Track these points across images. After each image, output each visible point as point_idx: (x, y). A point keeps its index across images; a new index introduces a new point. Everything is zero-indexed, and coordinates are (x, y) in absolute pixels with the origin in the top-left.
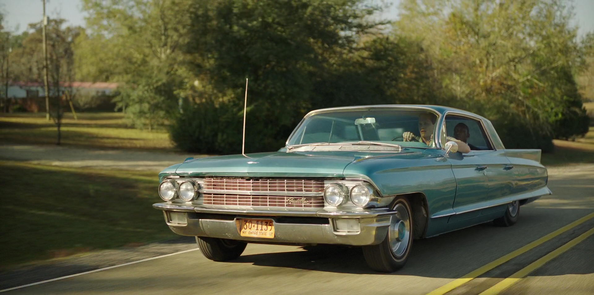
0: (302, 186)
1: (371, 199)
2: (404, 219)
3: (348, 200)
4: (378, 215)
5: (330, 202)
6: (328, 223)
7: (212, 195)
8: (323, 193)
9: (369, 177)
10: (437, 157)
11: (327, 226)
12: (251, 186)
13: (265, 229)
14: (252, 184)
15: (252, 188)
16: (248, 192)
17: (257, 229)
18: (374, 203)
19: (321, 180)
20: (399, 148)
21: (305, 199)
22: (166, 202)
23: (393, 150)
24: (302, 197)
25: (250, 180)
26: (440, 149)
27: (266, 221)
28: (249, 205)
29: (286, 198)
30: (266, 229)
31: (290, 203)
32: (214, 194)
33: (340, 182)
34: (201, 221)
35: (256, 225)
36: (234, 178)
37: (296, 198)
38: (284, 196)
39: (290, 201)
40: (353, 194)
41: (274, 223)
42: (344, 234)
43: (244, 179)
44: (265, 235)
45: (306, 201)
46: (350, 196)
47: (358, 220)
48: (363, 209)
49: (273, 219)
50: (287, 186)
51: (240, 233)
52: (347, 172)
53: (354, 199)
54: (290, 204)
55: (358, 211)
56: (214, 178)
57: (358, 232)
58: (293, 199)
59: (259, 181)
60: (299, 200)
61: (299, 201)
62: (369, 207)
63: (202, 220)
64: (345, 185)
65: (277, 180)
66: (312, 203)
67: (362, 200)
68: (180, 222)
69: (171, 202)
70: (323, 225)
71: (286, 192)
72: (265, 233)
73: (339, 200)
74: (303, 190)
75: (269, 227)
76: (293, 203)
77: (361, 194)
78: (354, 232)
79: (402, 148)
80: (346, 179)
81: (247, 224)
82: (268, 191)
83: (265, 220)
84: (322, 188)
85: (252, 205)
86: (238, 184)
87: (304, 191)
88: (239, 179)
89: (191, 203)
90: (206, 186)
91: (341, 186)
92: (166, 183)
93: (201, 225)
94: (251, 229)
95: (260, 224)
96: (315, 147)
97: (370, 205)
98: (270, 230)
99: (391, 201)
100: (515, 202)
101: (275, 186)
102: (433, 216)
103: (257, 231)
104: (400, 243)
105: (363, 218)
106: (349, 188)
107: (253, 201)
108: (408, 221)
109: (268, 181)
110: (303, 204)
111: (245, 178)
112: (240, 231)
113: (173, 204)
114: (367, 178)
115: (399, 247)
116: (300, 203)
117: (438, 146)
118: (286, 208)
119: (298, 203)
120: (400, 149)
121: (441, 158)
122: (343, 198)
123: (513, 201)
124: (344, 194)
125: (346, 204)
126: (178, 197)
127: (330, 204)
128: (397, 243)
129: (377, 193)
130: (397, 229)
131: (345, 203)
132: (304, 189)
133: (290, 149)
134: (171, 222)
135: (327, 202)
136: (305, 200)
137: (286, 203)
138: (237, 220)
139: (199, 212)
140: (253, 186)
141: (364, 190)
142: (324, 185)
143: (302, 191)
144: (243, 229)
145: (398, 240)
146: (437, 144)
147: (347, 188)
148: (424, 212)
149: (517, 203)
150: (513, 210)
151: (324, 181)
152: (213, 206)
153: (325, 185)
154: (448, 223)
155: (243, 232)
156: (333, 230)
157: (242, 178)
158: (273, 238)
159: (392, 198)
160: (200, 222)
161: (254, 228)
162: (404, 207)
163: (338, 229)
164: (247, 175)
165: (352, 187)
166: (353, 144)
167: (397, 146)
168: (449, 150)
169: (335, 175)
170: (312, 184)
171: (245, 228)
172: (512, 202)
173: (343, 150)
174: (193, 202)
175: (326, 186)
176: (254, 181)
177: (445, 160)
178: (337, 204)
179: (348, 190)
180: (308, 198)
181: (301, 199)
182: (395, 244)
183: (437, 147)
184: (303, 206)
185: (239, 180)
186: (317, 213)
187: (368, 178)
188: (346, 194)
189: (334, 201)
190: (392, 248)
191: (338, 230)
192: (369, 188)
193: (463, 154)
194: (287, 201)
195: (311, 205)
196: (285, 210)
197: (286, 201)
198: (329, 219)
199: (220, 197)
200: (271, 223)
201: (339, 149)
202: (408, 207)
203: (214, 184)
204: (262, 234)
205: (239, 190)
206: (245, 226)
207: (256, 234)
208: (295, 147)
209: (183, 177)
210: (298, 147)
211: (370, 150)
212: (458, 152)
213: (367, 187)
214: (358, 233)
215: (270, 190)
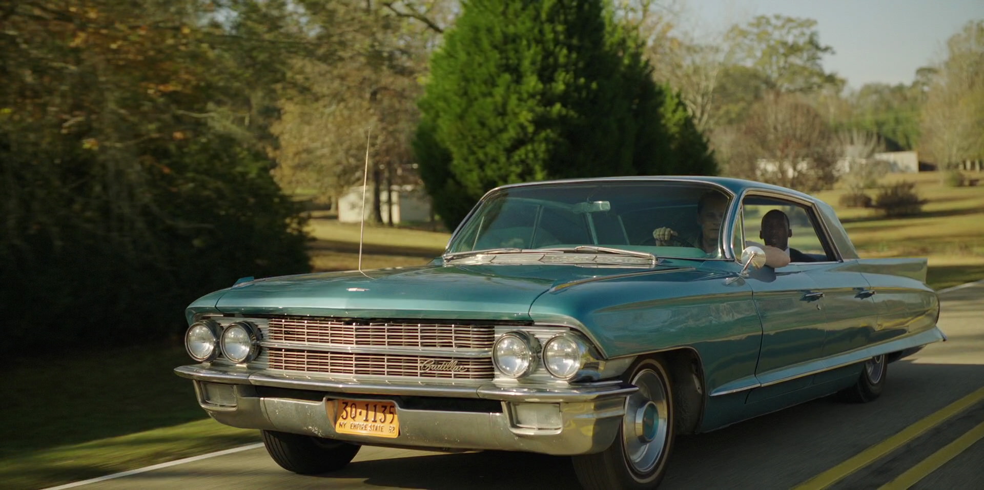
0: (452, 337)
1: (583, 365)
2: (656, 399)
3: (538, 365)
4: (599, 397)
5: (505, 370)
6: (500, 410)
7: (283, 353)
8: (490, 351)
9: (581, 321)
10: (725, 277)
11: (499, 416)
12: (354, 336)
13: (380, 420)
14: (356, 331)
15: (354, 340)
16: (349, 348)
17: (366, 420)
18: (590, 372)
19: (488, 325)
20: (652, 260)
21: (456, 362)
22: (200, 363)
23: (639, 262)
24: (451, 358)
25: (352, 324)
26: (731, 261)
27: (385, 405)
28: (350, 372)
29: (420, 360)
30: (382, 421)
31: (429, 369)
32: (287, 350)
33: (525, 329)
34: (264, 400)
35: (364, 412)
36: (323, 319)
37: (440, 360)
38: (417, 356)
39: (428, 365)
40: (550, 353)
41: (398, 408)
42: (531, 433)
43: (341, 321)
44: (382, 431)
45: (458, 367)
46: (542, 357)
47: (558, 405)
48: (570, 383)
49: (397, 402)
50: (421, 336)
51: (335, 427)
52: (539, 311)
53: (549, 364)
54: (427, 371)
55: (558, 387)
56: (287, 319)
57: (559, 429)
58: (433, 363)
59: (369, 325)
60: (445, 364)
61: (445, 366)
62: (579, 381)
63: (266, 399)
64: (533, 335)
65: (403, 324)
66: (470, 370)
67: (566, 365)
68: (225, 404)
69: (209, 364)
70: (491, 413)
71: (420, 348)
72: (382, 429)
73: (521, 366)
74: (453, 344)
75: (389, 417)
76: (434, 370)
77: (564, 354)
78: (551, 429)
79: (657, 259)
80: (536, 324)
81: (348, 409)
82: (386, 346)
83: (380, 402)
84: (490, 341)
85: (356, 373)
86: (330, 332)
87: (456, 346)
88: (333, 321)
89: (245, 365)
90: (272, 334)
91: (524, 337)
92: (198, 327)
93: (263, 409)
94: (356, 419)
95: (371, 410)
96: (494, 255)
97: (583, 375)
98: (391, 422)
99: (627, 366)
100: (878, 357)
101: (400, 337)
102: (716, 392)
103: (365, 423)
104: (648, 445)
105: (567, 403)
106: (543, 341)
107: (356, 366)
108: (665, 402)
109: (386, 326)
110: (453, 373)
111: (343, 319)
112: (335, 423)
113: (212, 367)
114: (576, 323)
115: (647, 452)
116: (446, 371)
117: (728, 256)
118: (419, 379)
119: (443, 371)
120: (654, 262)
121: (734, 278)
122: (530, 361)
123: (874, 357)
124: (530, 353)
125: (536, 374)
126: (221, 355)
127: (505, 373)
128: (642, 445)
129: (596, 353)
130: (639, 421)
131: (535, 371)
132: (455, 343)
133: (448, 260)
134: (209, 403)
135: (499, 369)
136: (457, 365)
137: (420, 370)
138: (330, 402)
139: (257, 384)
140: (356, 335)
141: (569, 347)
142: (494, 334)
143: (452, 346)
144: (341, 418)
145: (643, 440)
146: (725, 251)
147: (539, 341)
148: (697, 384)
149: (883, 359)
150: (875, 372)
151: (494, 327)
152: (284, 372)
153: (496, 335)
154: (745, 403)
155: (340, 425)
156: (509, 425)
157: (338, 319)
158: (396, 437)
159: (627, 362)
160: (262, 404)
161: (360, 416)
162: (656, 375)
163: (519, 422)
164: (347, 314)
165: (547, 340)
166: (566, 252)
167: (648, 255)
168: (749, 262)
169: (515, 315)
170: (471, 332)
171: (345, 417)
172: (871, 358)
173: (546, 262)
174: (249, 364)
175: (497, 337)
176: (359, 325)
177: (741, 283)
178: (518, 373)
179: (540, 345)
180: (462, 361)
181: (450, 361)
182: (636, 449)
183: (726, 258)
184: (453, 375)
185: (331, 324)
186: (478, 391)
187: (578, 322)
188: (535, 355)
189: (513, 368)
190: (629, 457)
191: (518, 425)
192: (580, 342)
193: (777, 270)
194: (422, 365)
195: (469, 375)
196: (417, 384)
197: (420, 367)
198: (502, 403)
199: (298, 357)
200: (392, 409)
201: (539, 260)
202: (664, 375)
203: (287, 331)
204: (375, 429)
205: (332, 343)
206: (344, 414)
207: (364, 428)
208: (458, 256)
209: (232, 315)
210: (462, 256)
211: (598, 262)
212: (765, 265)
213: (577, 340)
214: (559, 432)
215: (389, 344)
